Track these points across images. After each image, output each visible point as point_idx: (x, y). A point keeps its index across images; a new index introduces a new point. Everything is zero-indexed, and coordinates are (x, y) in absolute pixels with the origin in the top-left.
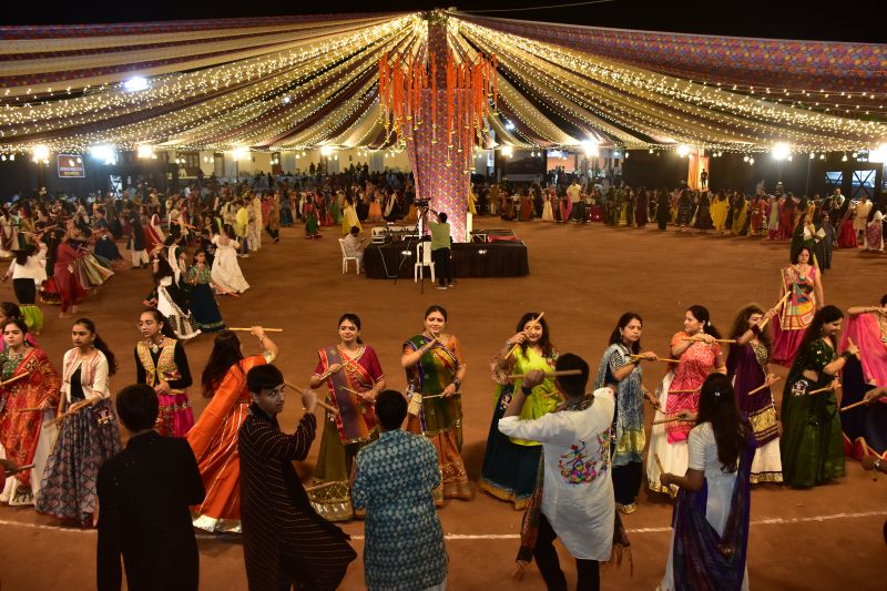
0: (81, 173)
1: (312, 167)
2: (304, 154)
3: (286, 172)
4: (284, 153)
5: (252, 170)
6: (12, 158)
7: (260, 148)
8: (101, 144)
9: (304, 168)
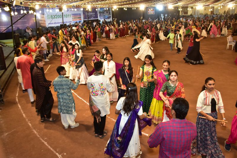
0: (154, 13)
1: (225, 12)
2: (222, 7)
3: (215, 14)
4: (215, 7)
5: (204, 13)
6: (135, 9)
7: (206, 5)
8: (159, 4)
9: (222, 12)
